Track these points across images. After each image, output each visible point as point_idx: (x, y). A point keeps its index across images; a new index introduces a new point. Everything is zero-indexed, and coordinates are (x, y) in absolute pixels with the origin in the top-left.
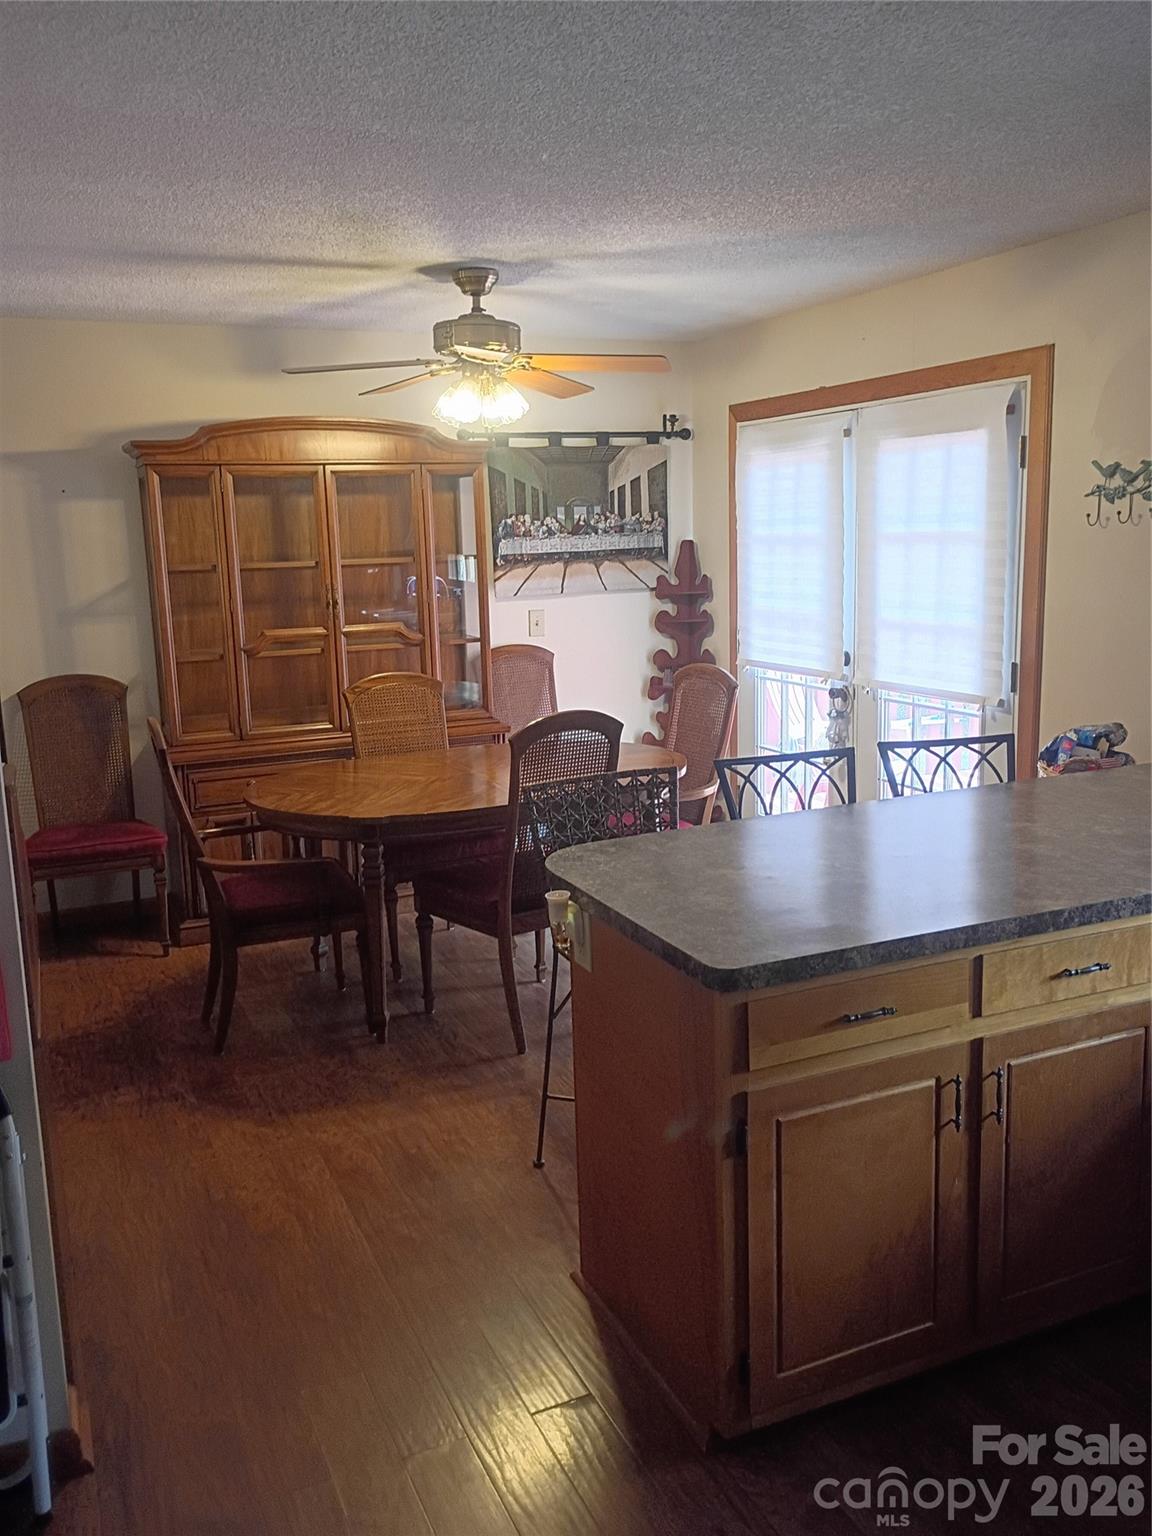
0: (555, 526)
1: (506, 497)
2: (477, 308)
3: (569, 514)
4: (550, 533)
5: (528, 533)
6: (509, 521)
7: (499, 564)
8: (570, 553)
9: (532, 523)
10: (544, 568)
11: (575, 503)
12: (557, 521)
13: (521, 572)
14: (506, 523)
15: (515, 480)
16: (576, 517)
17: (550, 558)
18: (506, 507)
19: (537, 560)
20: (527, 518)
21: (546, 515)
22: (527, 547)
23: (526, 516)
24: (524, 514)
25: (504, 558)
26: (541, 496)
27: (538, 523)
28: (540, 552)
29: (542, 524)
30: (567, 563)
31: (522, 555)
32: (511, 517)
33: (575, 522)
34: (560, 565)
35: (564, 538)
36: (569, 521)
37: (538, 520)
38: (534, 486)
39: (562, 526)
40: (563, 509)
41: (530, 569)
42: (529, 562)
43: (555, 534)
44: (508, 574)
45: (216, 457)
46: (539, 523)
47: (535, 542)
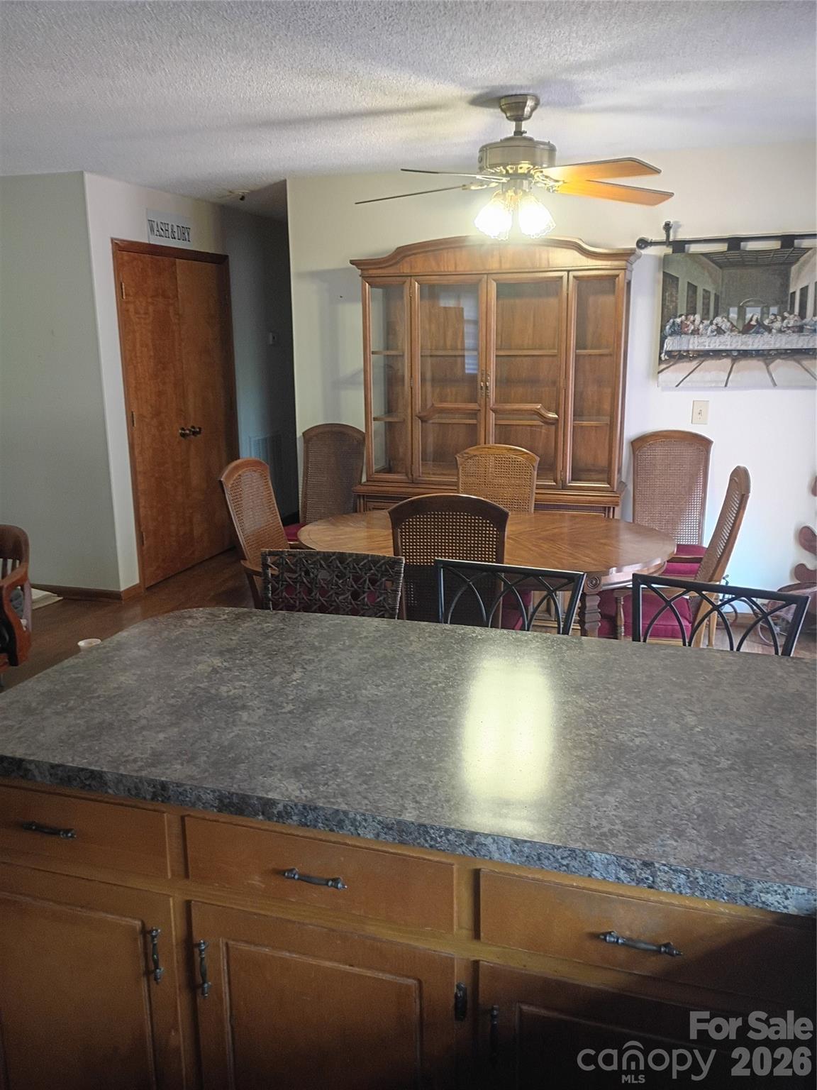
0: (725, 325)
1: (677, 299)
2: (519, 132)
3: (741, 313)
4: (720, 331)
5: (696, 332)
6: (678, 320)
7: (663, 359)
8: (738, 351)
9: (702, 322)
10: (709, 363)
11: (748, 304)
12: (729, 321)
13: (686, 366)
14: (674, 322)
15: (689, 283)
16: (749, 316)
17: (717, 354)
18: (676, 308)
19: (702, 356)
20: (698, 317)
21: (716, 315)
22: (694, 344)
23: (696, 316)
24: (694, 314)
25: (669, 353)
26: (712, 298)
27: (707, 322)
28: (707, 348)
29: (711, 323)
30: (735, 360)
31: (688, 351)
32: (681, 316)
33: (747, 322)
34: (727, 362)
35: (735, 335)
36: (741, 322)
37: (708, 319)
38: (707, 289)
39: (733, 326)
40: (736, 309)
41: (695, 363)
42: (694, 358)
43: (725, 332)
44: (672, 367)
45: (408, 271)
46: (709, 322)
47: (702, 340)
